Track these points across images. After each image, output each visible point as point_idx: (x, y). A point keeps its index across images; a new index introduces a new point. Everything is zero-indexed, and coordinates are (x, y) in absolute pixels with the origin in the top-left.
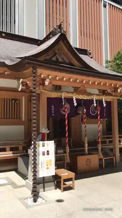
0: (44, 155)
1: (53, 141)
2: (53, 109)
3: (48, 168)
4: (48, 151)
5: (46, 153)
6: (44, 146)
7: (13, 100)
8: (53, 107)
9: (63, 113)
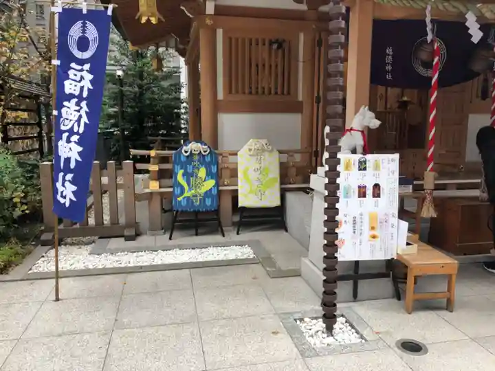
0: (364, 196)
1: (396, 156)
2: (389, 59)
3: (374, 237)
4: (377, 186)
5: (369, 192)
6: (365, 169)
7: (274, 43)
8: (389, 51)
9: (421, 70)
